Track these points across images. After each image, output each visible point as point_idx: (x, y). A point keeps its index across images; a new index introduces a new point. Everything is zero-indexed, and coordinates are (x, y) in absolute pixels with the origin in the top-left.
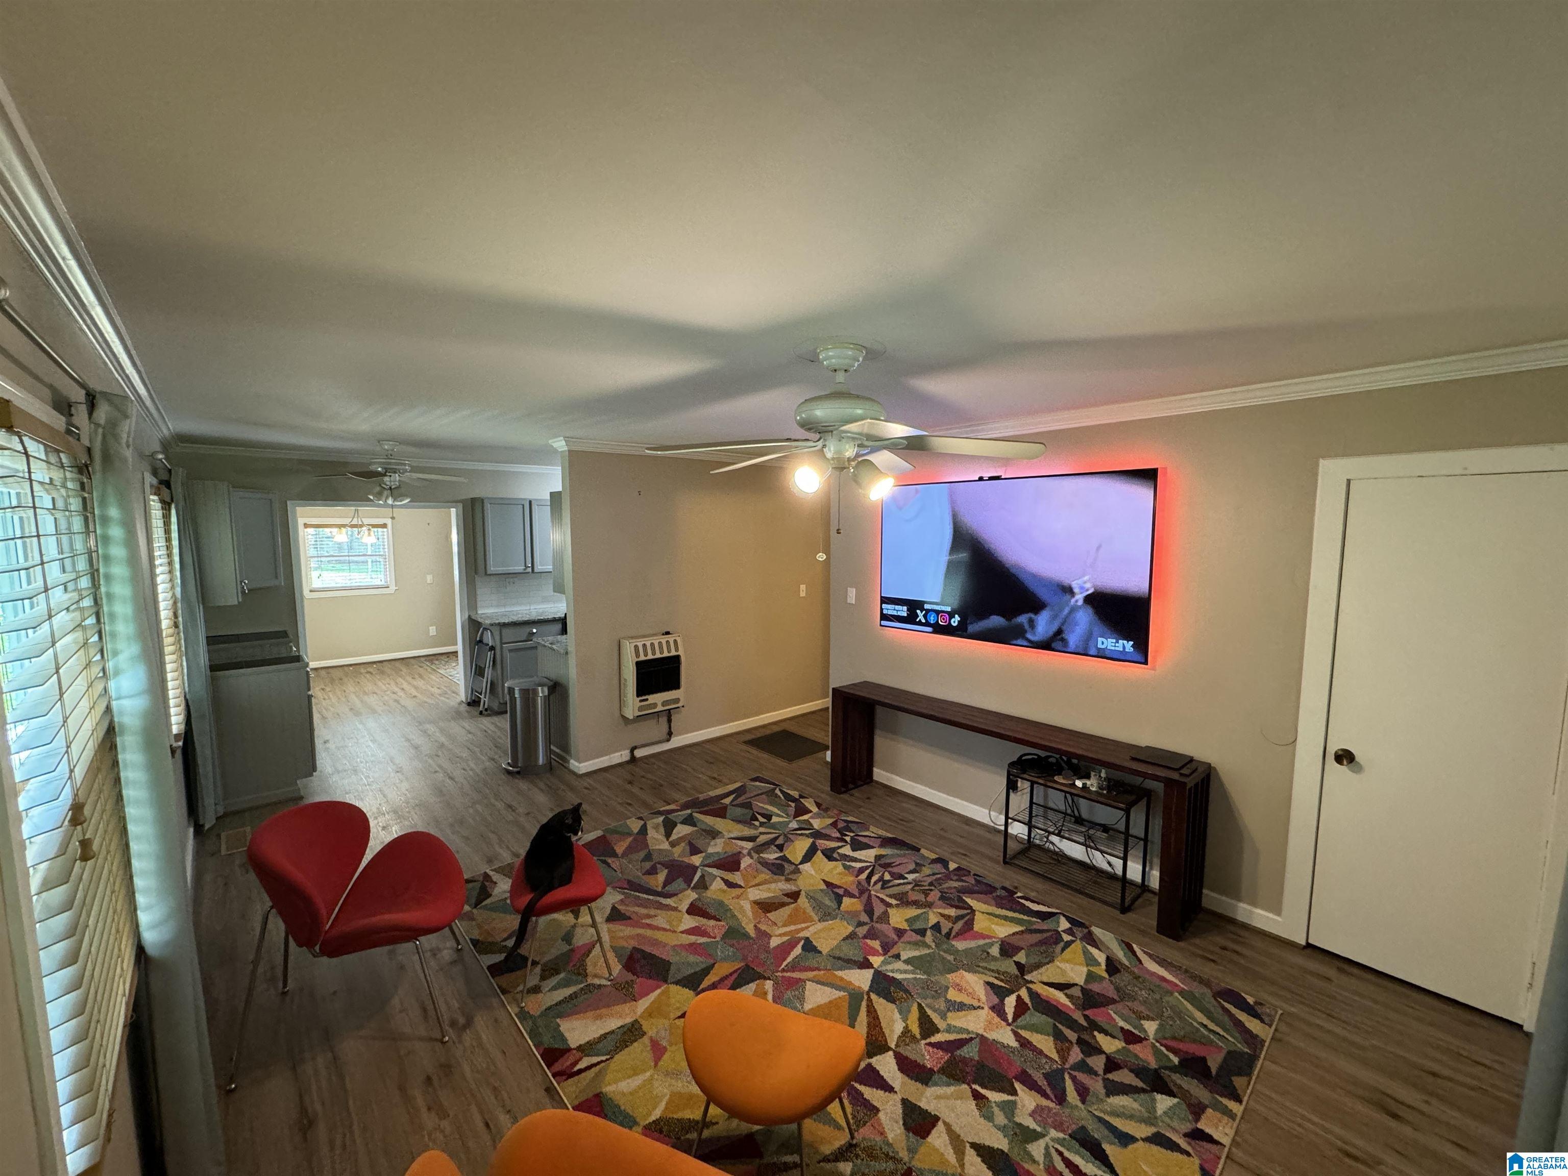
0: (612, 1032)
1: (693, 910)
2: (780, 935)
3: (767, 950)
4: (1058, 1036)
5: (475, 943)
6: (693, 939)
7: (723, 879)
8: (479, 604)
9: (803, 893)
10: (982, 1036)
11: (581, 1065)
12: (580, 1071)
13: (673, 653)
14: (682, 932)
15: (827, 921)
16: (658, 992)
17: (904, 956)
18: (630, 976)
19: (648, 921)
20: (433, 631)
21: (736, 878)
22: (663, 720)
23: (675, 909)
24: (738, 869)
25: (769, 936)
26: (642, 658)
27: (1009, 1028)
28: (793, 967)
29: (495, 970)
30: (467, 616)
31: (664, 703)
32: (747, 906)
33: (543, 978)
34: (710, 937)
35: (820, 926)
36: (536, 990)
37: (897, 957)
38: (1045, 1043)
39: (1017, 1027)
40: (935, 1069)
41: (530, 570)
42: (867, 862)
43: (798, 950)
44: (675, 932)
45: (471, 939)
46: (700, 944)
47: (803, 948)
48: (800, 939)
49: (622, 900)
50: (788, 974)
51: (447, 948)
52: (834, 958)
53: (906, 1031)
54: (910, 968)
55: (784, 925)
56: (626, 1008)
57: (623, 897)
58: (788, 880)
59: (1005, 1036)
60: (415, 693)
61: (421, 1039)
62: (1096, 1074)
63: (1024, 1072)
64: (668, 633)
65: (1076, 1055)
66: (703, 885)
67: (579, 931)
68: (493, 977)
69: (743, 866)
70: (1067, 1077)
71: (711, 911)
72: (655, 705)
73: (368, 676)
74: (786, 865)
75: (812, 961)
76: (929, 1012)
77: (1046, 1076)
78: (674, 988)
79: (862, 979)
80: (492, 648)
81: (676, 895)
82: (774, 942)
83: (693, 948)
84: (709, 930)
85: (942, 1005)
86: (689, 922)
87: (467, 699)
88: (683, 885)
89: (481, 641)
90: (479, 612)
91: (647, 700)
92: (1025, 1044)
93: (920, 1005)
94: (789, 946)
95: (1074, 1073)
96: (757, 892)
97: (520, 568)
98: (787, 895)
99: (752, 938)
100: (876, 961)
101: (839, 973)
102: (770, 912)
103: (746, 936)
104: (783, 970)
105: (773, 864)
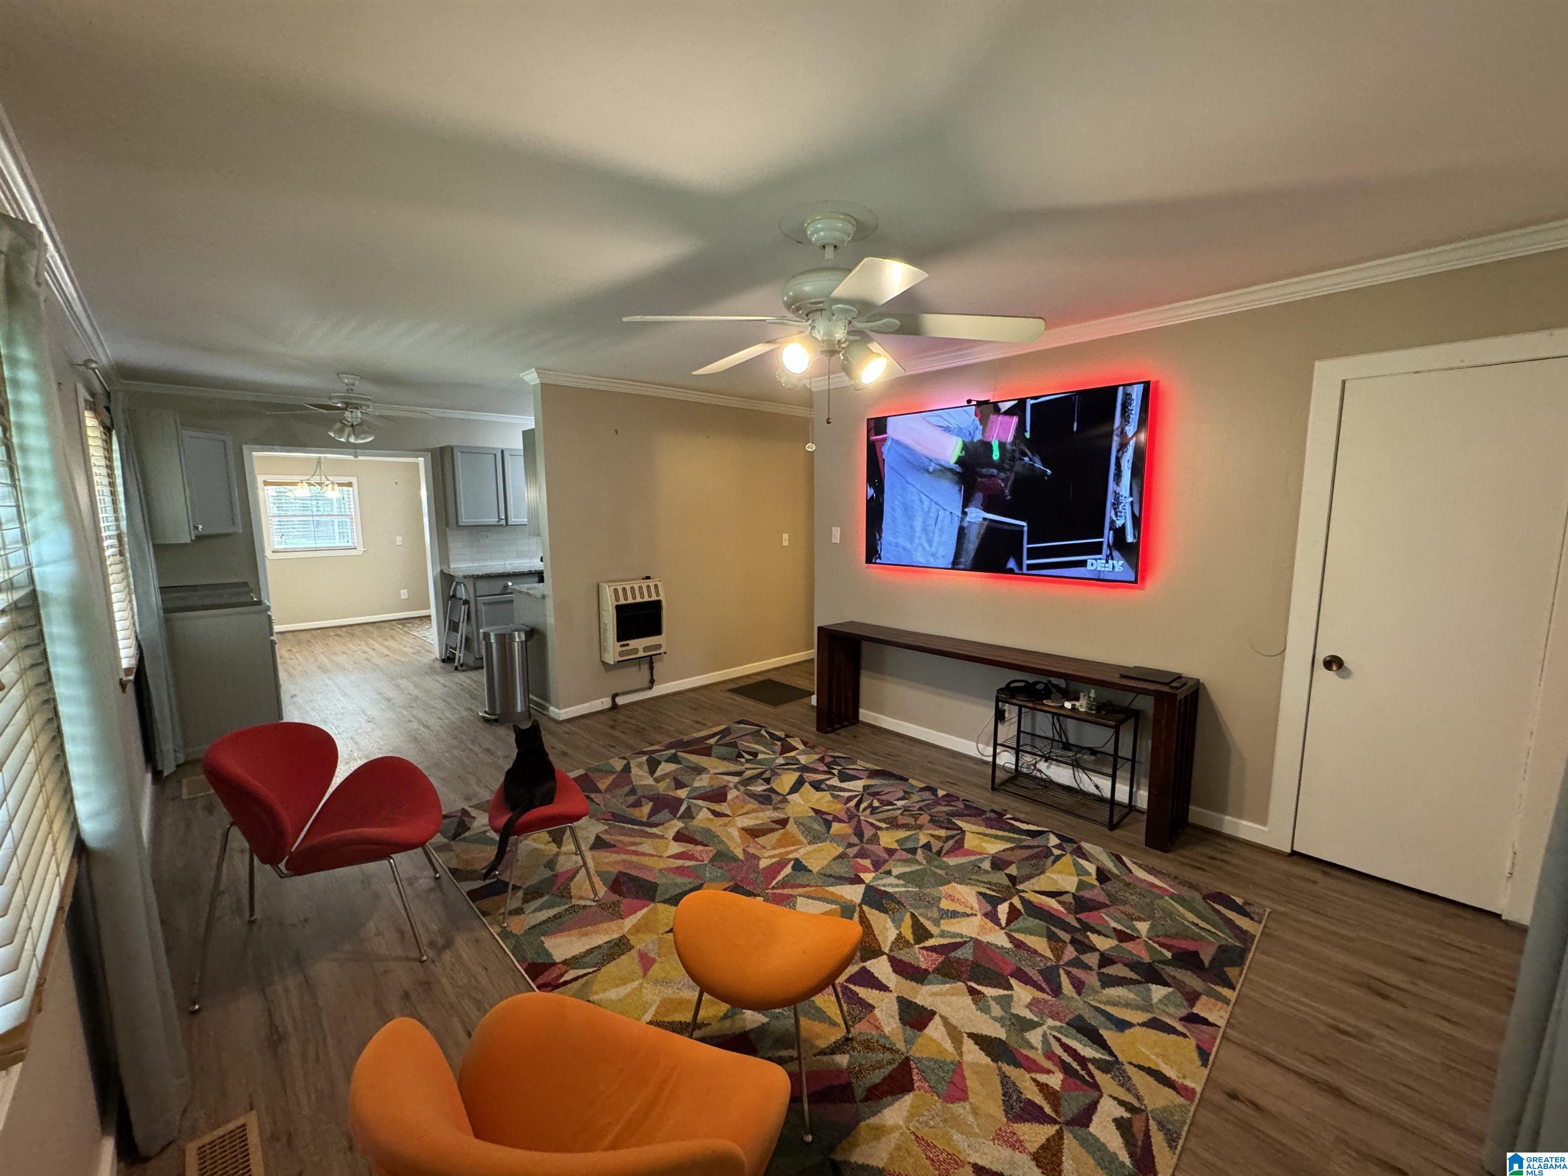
0: (599, 947)
1: (679, 837)
2: (770, 857)
3: (755, 869)
4: (1051, 937)
5: (454, 871)
6: (680, 862)
7: (709, 809)
8: (451, 558)
9: (791, 820)
10: (976, 939)
11: (567, 977)
12: (566, 983)
13: (654, 598)
14: (669, 857)
15: (816, 843)
16: (645, 910)
17: (895, 872)
18: (616, 897)
19: (633, 848)
20: (404, 594)
21: (723, 808)
22: (645, 667)
23: (662, 837)
24: (725, 800)
25: (759, 859)
26: (622, 602)
27: (1003, 932)
28: (784, 884)
29: (474, 895)
30: (439, 570)
31: (646, 649)
32: (735, 833)
33: (526, 901)
34: (697, 860)
35: (810, 848)
36: (518, 911)
37: (889, 873)
38: (1039, 944)
39: (1011, 931)
40: (930, 970)
41: (503, 522)
42: (853, 791)
43: (788, 870)
44: (661, 857)
45: (449, 868)
46: (688, 867)
47: (793, 868)
48: (790, 860)
49: (606, 830)
50: (779, 891)
51: (425, 878)
52: (825, 875)
53: (900, 937)
54: (901, 882)
55: (774, 848)
56: (613, 925)
57: (607, 827)
58: (775, 809)
59: (1000, 939)
60: (386, 652)
61: (396, 959)
62: (1090, 969)
63: (1019, 969)
64: (648, 578)
65: (1070, 953)
66: (689, 815)
67: (562, 858)
68: (473, 902)
69: (729, 797)
70: (1061, 971)
71: (698, 837)
72: (636, 651)
73: (337, 638)
74: (773, 796)
75: (803, 879)
76: (922, 920)
77: (1041, 972)
78: (661, 907)
79: (854, 893)
80: (466, 602)
81: (662, 824)
82: (763, 863)
83: (680, 870)
84: (697, 855)
85: (936, 915)
86: (676, 848)
87: (441, 655)
88: (669, 816)
89: (454, 596)
90: (452, 566)
91: (628, 645)
92: (1019, 945)
93: (913, 915)
94: (781, 865)
95: (1069, 969)
96: (745, 820)
97: (493, 520)
98: (776, 822)
99: (741, 860)
100: (868, 877)
101: (830, 889)
102: (757, 837)
103: (735, 859)
104: (774, 888)
105: (761, 796)
